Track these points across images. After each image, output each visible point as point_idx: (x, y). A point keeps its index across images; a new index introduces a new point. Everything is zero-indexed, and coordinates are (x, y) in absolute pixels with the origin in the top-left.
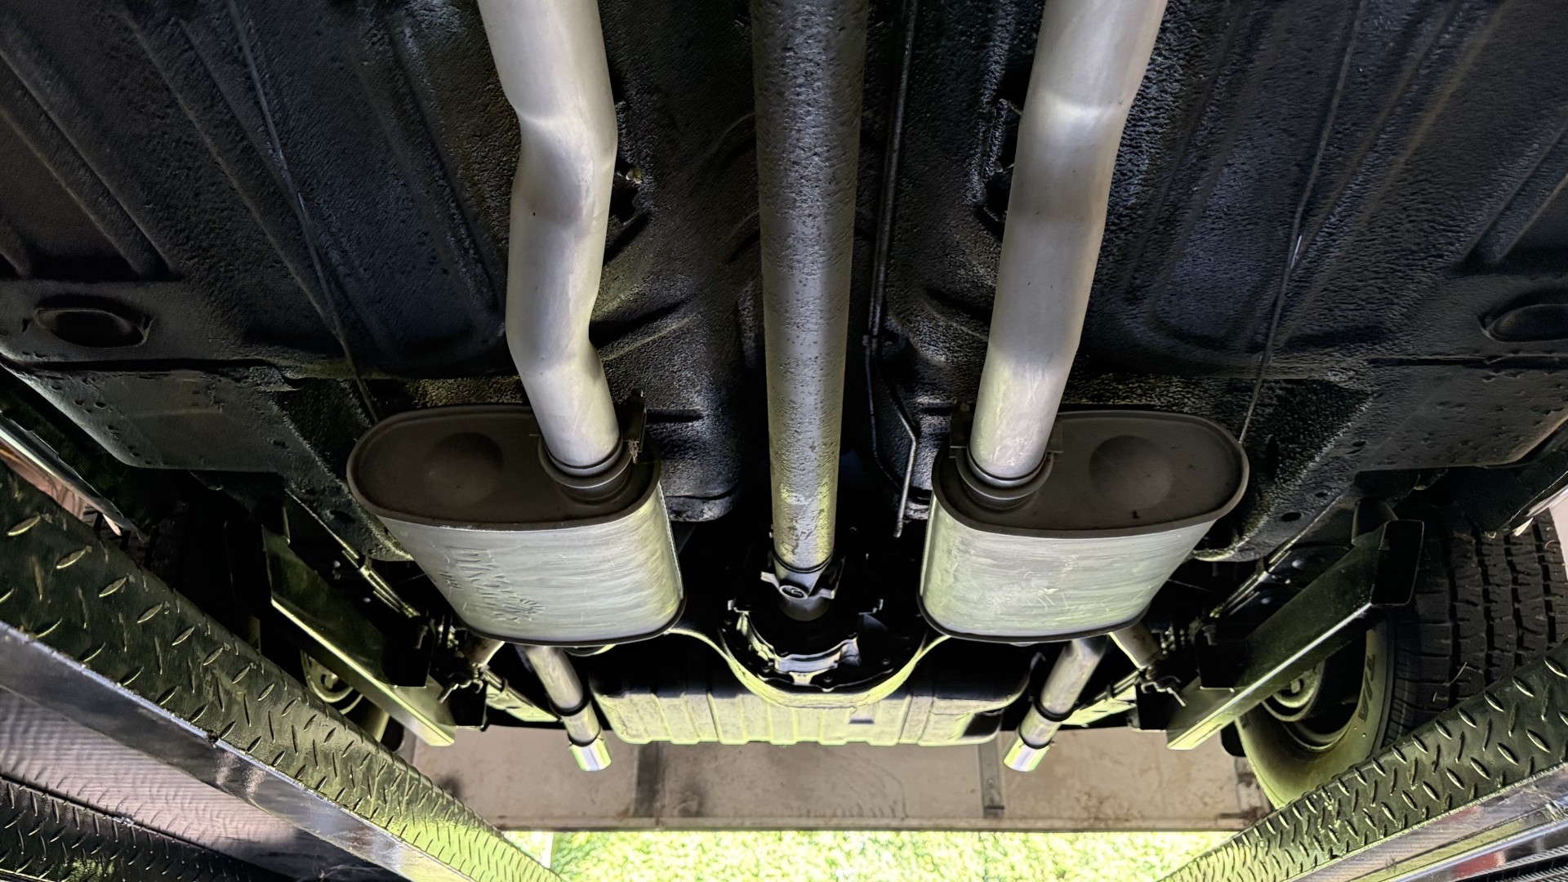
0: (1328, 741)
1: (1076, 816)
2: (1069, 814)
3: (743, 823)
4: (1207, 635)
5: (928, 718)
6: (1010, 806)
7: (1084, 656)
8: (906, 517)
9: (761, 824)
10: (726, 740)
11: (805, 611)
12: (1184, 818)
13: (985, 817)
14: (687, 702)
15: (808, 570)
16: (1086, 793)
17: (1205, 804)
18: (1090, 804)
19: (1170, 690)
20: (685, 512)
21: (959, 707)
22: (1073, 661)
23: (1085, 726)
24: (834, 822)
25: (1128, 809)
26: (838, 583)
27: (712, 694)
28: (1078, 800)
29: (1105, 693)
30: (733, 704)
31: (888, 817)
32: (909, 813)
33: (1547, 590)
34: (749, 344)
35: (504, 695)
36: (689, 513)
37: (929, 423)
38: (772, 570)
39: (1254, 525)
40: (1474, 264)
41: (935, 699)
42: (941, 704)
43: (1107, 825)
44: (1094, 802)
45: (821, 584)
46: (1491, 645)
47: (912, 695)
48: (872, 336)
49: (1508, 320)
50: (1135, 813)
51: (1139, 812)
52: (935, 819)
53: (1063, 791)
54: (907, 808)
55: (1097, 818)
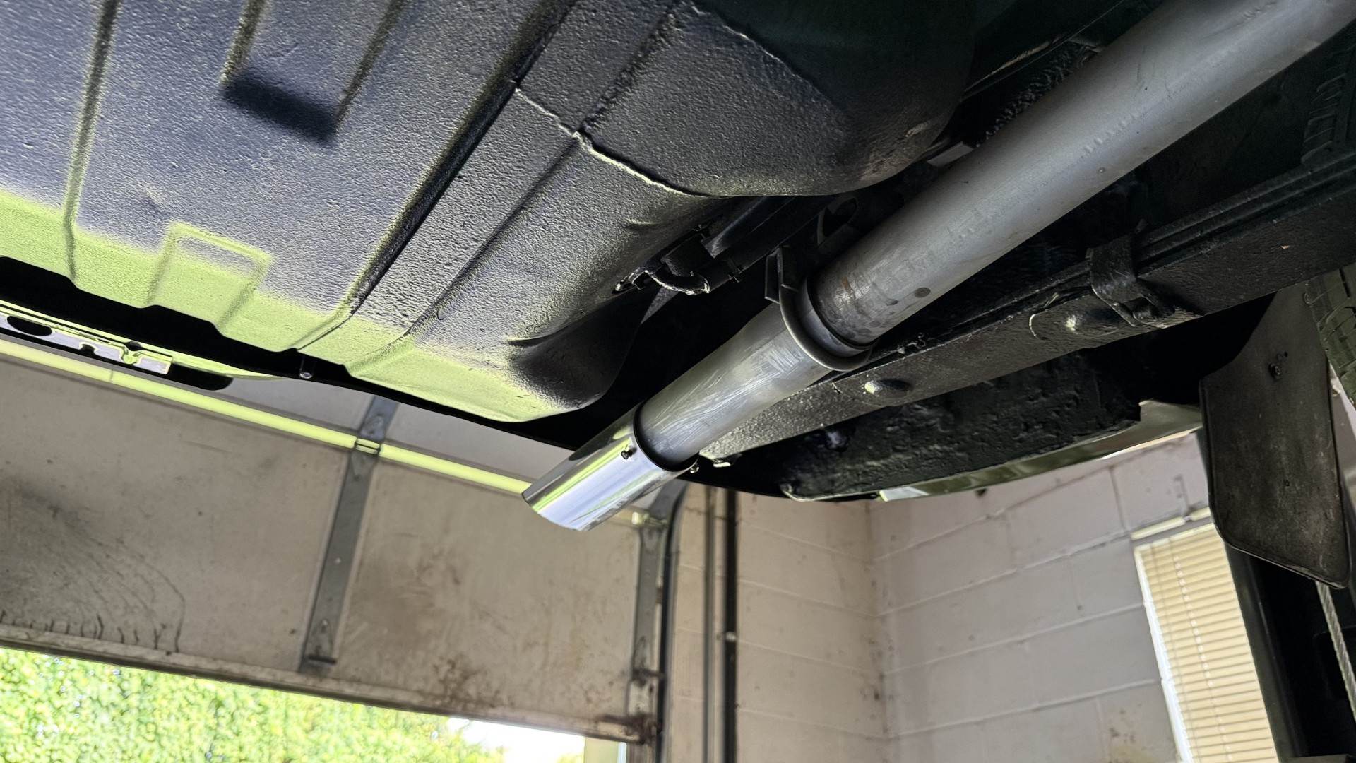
1: (428, 689)
2: (420, 685)
6: (346, 662)
12: (561, 714)
13: (300, 671)
16: (450, 662)
17: (589, 700)
18: (451, 676)
25: (498, 692)
28: (436, 668)
31: (145, 646)
43: (465, 709)
44: (457, 674)
50: (504, 697)
51: (509, 698)
52: (220, 662)
53: (421, 654)
54: (182, 638)
55: (454, 697)
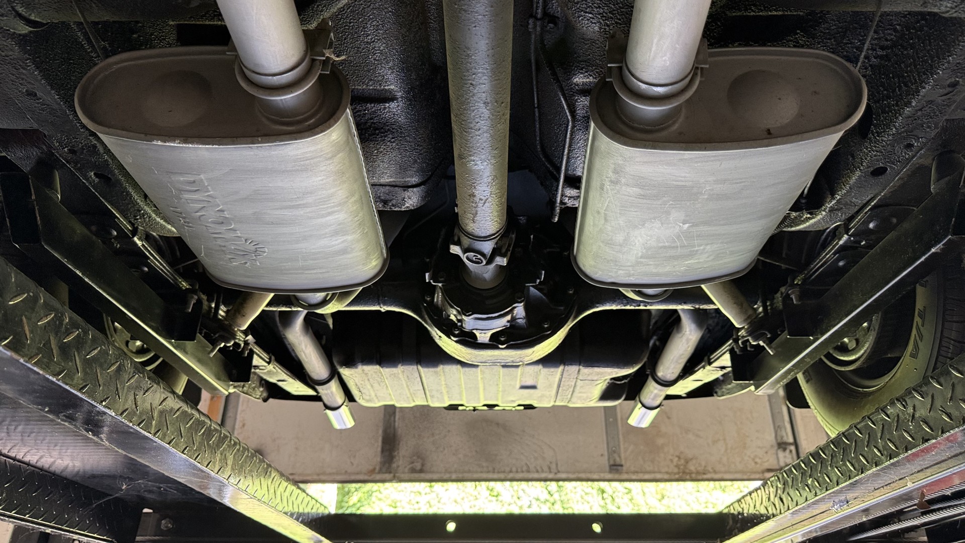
0: (878, 383)
1: (670, 471)
2: (666, 469)
3: (451, 477)
4: (793, 296)
5: (575, 384)
6: (627, 465)
7: (691, 331)
8: (562, 203)
9: (463, 477)
10: (432, 405)
11: (485, 280)
12: (742, 472)
13: (610, 472)
14: (403, 372)
15: (486, 238)
16: (677, 456)
17: (756, 463)
18: (679, 463)
19: (761, 343)
20: (391, 200)
21: (598, 374)
22: (682, 337)
23: (685, 395)
24: (511, 476)
25: (705, 467)
26: (509, 253)
27: (420, 365)
28: (672, 461)
29: (703, 364)
30: (436, 373)
31: (546, 472)
32: (559, 469)
35: (271, 367)
36: (394, 202)
38: (458, 243)
39: (846, 182)
41: (581, 367)
42: (586, 371)
43: (691, 477)
44: (682, 462)
45: (496, 252)
47: (565, 365)
48: (536, 20)
50: (709, 469)
51: (712, 468)
52: (577, 474)
53: (662, 455)
54: (559, 466)
55: (684, 472)
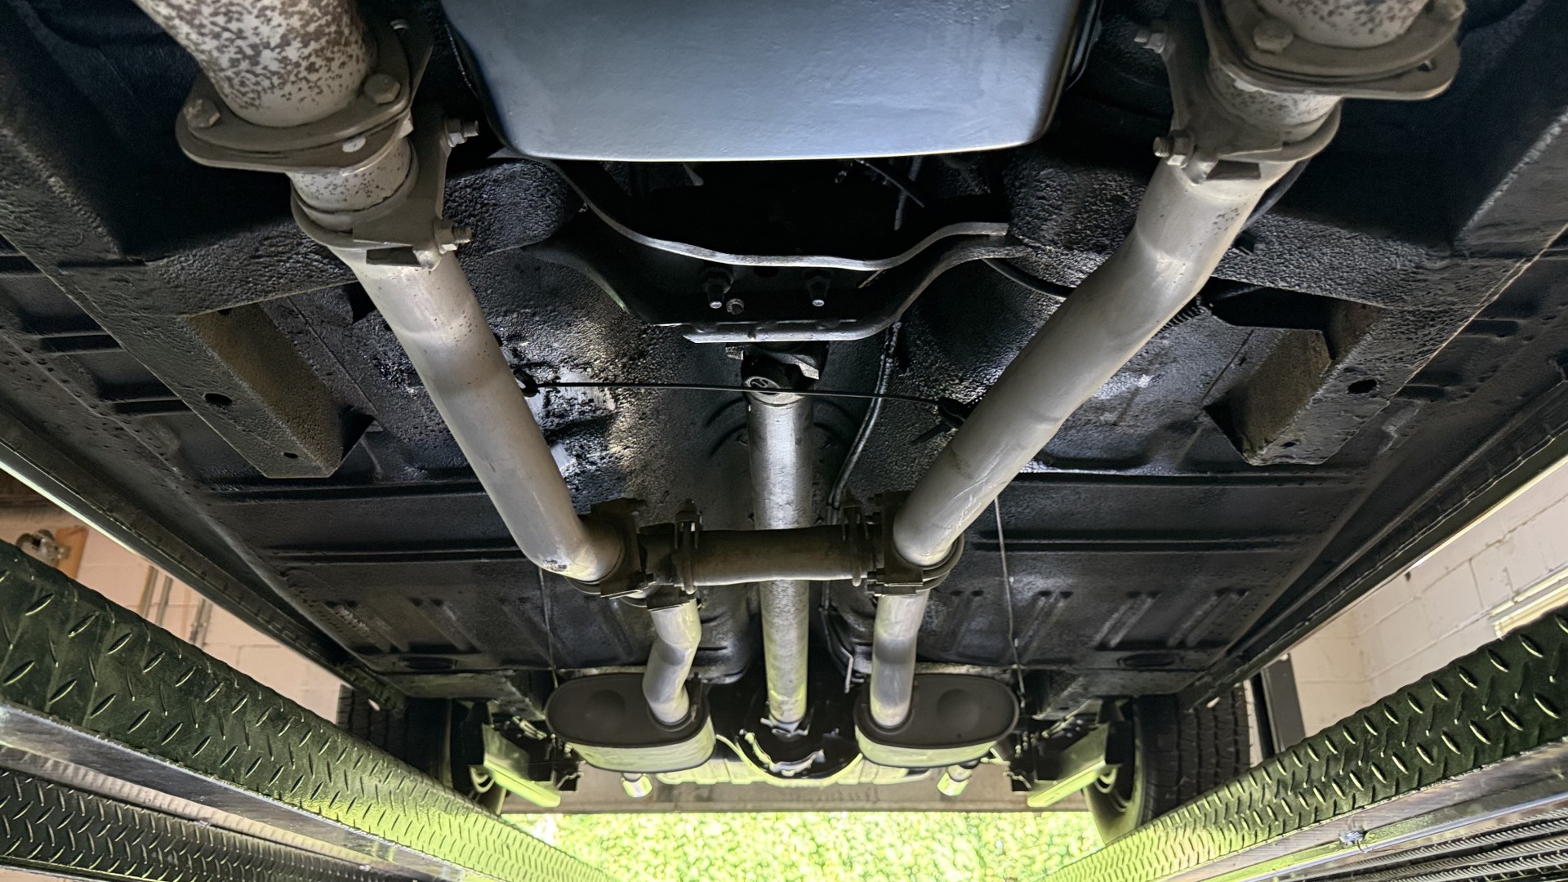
15: (791, 722)
19: (1022, 778)
26: (809, 727)
27: (727, 759)
33: (1236, 733)
34: (754, 605)
37: (859, 649)
39: (1045, 710)
40: (1103, 647)
45: (799, 727)
46: (1200, 765)
48: (824, 610)
49: (1129, 662)
52: (901, 802)
